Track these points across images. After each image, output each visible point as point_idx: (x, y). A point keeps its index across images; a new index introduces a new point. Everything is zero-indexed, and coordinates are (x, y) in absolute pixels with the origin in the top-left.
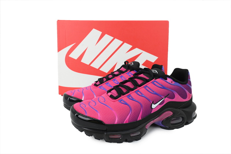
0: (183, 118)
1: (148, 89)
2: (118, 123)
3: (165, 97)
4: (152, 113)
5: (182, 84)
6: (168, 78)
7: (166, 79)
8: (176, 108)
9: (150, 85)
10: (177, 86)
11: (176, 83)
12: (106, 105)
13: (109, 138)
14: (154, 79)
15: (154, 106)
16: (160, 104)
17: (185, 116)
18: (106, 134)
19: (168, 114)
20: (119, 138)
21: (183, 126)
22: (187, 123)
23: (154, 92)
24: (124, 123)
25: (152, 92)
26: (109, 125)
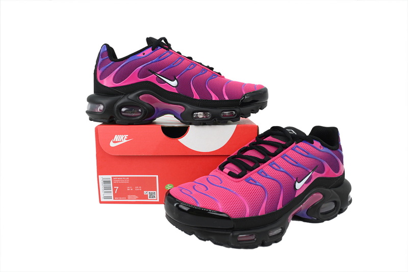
0: (335, 202)
1: (288, 159)
2: (251, 216)
3: (313, 170)
4: (296, 196)
5: (332, 150)
6: (314, 141)
7: (313, 143)
8: (327, 187)
9: (289, 152)
10: (326, 152)
11: (325, 148)
12: (226, 189)
13: (238, 241)
14: (294, 143)
15: (298, 186)
16: (306, 182)
17: (338, 200)
18: (233, 235)
19: (317, 197)
20: (254, 240)
21: (336, 216)
22: (341, 211)
23: (297, 163)
24: (259, 214)
25: (295, 164)
26: (238, 219)
